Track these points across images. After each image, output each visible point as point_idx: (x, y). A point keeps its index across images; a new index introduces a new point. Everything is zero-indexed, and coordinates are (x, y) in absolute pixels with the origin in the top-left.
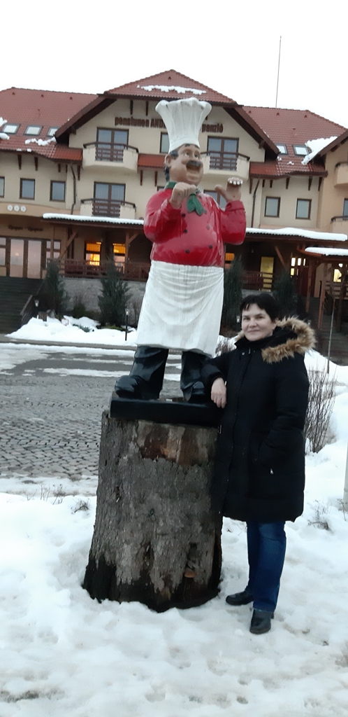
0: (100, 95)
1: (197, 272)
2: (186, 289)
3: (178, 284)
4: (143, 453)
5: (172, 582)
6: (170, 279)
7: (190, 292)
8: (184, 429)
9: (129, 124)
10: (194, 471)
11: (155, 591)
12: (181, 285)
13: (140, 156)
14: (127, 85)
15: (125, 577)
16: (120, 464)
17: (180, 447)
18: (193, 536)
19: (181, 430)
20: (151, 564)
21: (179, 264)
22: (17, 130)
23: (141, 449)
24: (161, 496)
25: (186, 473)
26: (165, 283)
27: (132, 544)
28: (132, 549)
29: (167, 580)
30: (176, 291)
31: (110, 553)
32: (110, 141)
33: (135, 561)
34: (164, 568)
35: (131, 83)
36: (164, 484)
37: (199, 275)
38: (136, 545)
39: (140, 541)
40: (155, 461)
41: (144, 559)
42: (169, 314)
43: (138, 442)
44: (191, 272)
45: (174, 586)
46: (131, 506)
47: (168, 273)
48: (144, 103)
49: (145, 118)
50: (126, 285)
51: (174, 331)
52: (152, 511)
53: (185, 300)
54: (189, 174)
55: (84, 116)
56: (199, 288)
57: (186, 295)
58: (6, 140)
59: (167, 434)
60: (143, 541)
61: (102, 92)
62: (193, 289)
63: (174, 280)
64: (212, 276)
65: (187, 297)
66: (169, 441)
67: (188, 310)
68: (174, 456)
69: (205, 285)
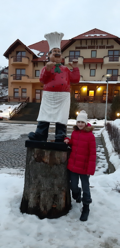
0: (70, 40)
1: (58, 94)
2: (54, 100)
3: (51, 99)
4: (36, 160)
5: (47, 208)
6: (48, 97)
7: (56, 101)
8: (50, 151)
9: (80, 49)
10: (54, 167)
11: (41, 211)
12: (52, 99)
13: (84, 59)
14: (79, 35)
15: (31, 205)
16: (29, 164)
17: (49, 158)
18: (55, 192)
19: (49, 152)
20: (40, 201)
21: (51, 91)
22: (44, 54)
23: (35, 159)
24: (42, 176)
25: (51, 168)
26: (47, 98)
27: (33, 194)
28: (33, 195)
29: (45, 208)
30: (51, 101)
31: (27, 196)
32: (74, 55)
33: (34, 199)
34: (44, 203)
35: (81, 35)
36: (43, 172)
37: (58, 95)
38: (34, 194)
39: (36, 192)
40: (40, 163)
41: (37, 199)
42: (48, 110)
43: (35, 156)
44: (55, 94)
45: (48, 210)
46: (33, 179)
47: (48, 95)
48: (85, 41)
49: (85, 46)
50: (78, 104)
51: (50, 116)
52: (39, 182)
53: (54, 104)
54: (56, 59)
55: (65, 48)
56: (59, 100)
57: (54, 103)
58: (40, 58)
59: (45, 153)
60: (37, 192)
61: (71, 39)
62: (57, 100)
63: (50, 97)
64: (64, 95)
65: (55, 103)
66: (45, 156)
67: (56, 108)
68: (47, 161)
69: (61, 99)
